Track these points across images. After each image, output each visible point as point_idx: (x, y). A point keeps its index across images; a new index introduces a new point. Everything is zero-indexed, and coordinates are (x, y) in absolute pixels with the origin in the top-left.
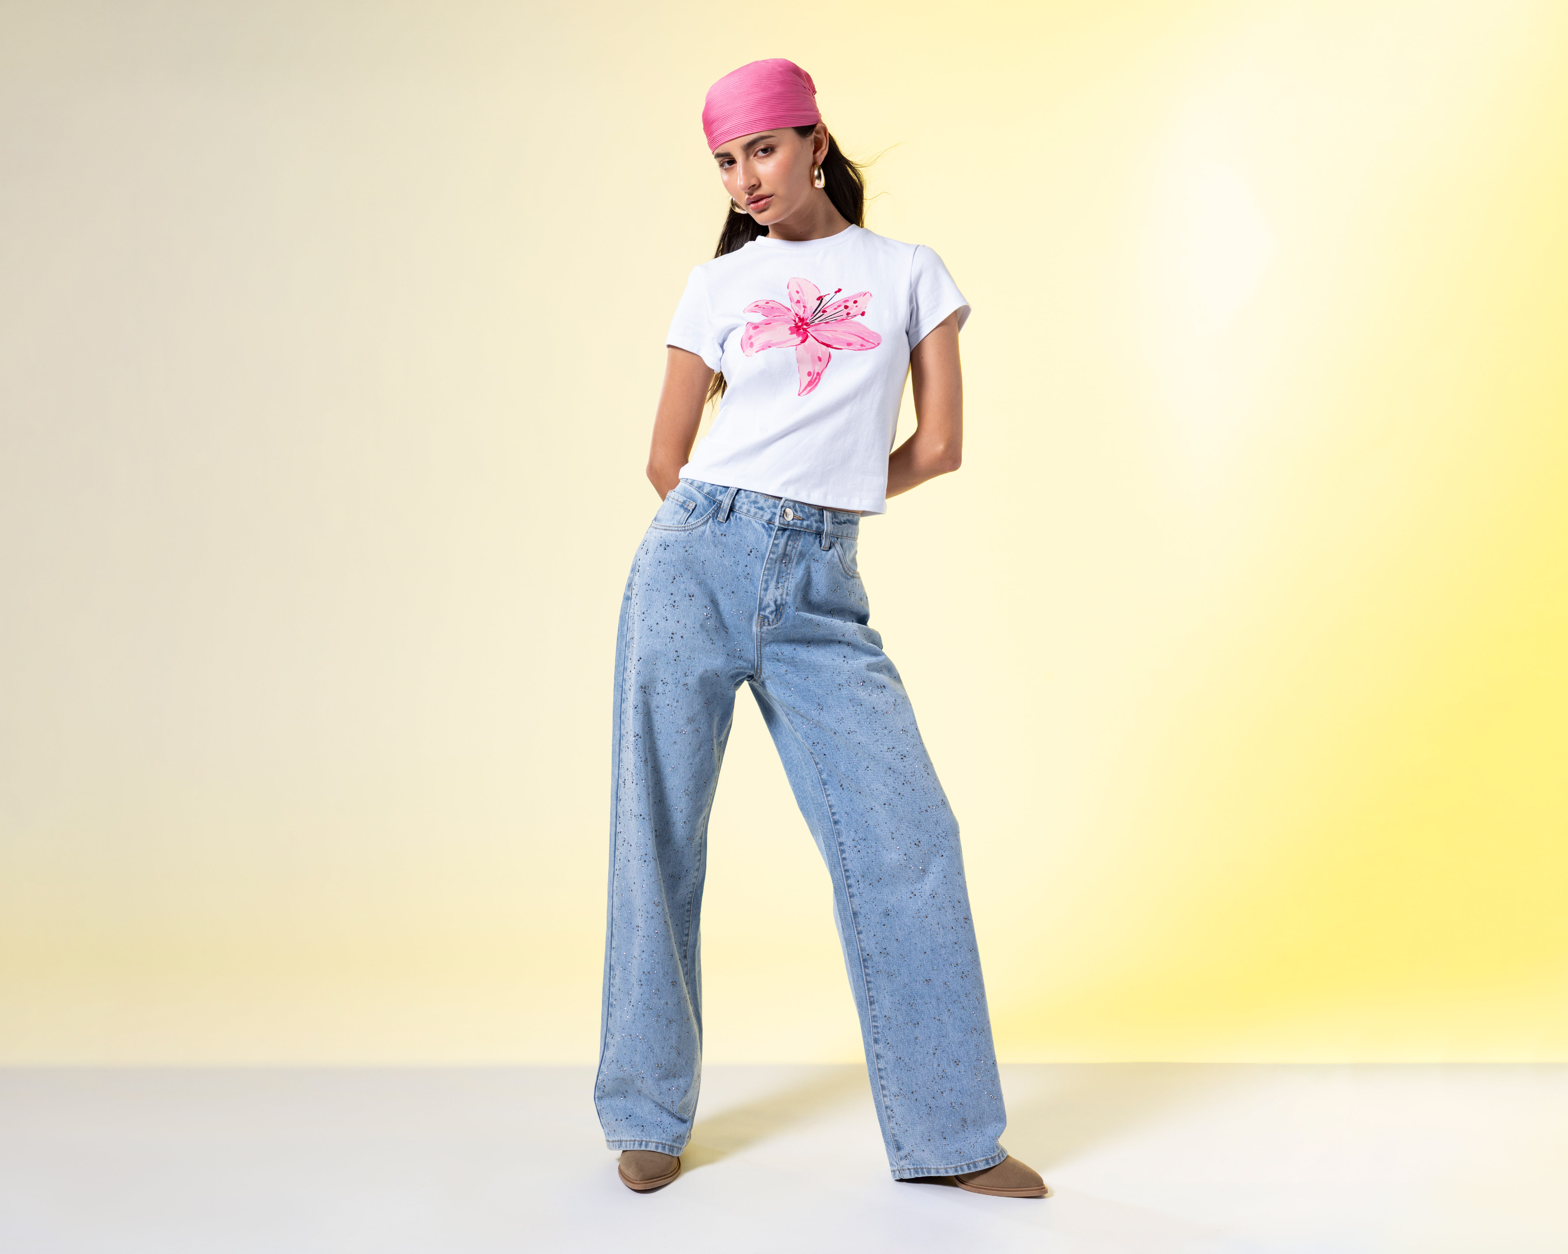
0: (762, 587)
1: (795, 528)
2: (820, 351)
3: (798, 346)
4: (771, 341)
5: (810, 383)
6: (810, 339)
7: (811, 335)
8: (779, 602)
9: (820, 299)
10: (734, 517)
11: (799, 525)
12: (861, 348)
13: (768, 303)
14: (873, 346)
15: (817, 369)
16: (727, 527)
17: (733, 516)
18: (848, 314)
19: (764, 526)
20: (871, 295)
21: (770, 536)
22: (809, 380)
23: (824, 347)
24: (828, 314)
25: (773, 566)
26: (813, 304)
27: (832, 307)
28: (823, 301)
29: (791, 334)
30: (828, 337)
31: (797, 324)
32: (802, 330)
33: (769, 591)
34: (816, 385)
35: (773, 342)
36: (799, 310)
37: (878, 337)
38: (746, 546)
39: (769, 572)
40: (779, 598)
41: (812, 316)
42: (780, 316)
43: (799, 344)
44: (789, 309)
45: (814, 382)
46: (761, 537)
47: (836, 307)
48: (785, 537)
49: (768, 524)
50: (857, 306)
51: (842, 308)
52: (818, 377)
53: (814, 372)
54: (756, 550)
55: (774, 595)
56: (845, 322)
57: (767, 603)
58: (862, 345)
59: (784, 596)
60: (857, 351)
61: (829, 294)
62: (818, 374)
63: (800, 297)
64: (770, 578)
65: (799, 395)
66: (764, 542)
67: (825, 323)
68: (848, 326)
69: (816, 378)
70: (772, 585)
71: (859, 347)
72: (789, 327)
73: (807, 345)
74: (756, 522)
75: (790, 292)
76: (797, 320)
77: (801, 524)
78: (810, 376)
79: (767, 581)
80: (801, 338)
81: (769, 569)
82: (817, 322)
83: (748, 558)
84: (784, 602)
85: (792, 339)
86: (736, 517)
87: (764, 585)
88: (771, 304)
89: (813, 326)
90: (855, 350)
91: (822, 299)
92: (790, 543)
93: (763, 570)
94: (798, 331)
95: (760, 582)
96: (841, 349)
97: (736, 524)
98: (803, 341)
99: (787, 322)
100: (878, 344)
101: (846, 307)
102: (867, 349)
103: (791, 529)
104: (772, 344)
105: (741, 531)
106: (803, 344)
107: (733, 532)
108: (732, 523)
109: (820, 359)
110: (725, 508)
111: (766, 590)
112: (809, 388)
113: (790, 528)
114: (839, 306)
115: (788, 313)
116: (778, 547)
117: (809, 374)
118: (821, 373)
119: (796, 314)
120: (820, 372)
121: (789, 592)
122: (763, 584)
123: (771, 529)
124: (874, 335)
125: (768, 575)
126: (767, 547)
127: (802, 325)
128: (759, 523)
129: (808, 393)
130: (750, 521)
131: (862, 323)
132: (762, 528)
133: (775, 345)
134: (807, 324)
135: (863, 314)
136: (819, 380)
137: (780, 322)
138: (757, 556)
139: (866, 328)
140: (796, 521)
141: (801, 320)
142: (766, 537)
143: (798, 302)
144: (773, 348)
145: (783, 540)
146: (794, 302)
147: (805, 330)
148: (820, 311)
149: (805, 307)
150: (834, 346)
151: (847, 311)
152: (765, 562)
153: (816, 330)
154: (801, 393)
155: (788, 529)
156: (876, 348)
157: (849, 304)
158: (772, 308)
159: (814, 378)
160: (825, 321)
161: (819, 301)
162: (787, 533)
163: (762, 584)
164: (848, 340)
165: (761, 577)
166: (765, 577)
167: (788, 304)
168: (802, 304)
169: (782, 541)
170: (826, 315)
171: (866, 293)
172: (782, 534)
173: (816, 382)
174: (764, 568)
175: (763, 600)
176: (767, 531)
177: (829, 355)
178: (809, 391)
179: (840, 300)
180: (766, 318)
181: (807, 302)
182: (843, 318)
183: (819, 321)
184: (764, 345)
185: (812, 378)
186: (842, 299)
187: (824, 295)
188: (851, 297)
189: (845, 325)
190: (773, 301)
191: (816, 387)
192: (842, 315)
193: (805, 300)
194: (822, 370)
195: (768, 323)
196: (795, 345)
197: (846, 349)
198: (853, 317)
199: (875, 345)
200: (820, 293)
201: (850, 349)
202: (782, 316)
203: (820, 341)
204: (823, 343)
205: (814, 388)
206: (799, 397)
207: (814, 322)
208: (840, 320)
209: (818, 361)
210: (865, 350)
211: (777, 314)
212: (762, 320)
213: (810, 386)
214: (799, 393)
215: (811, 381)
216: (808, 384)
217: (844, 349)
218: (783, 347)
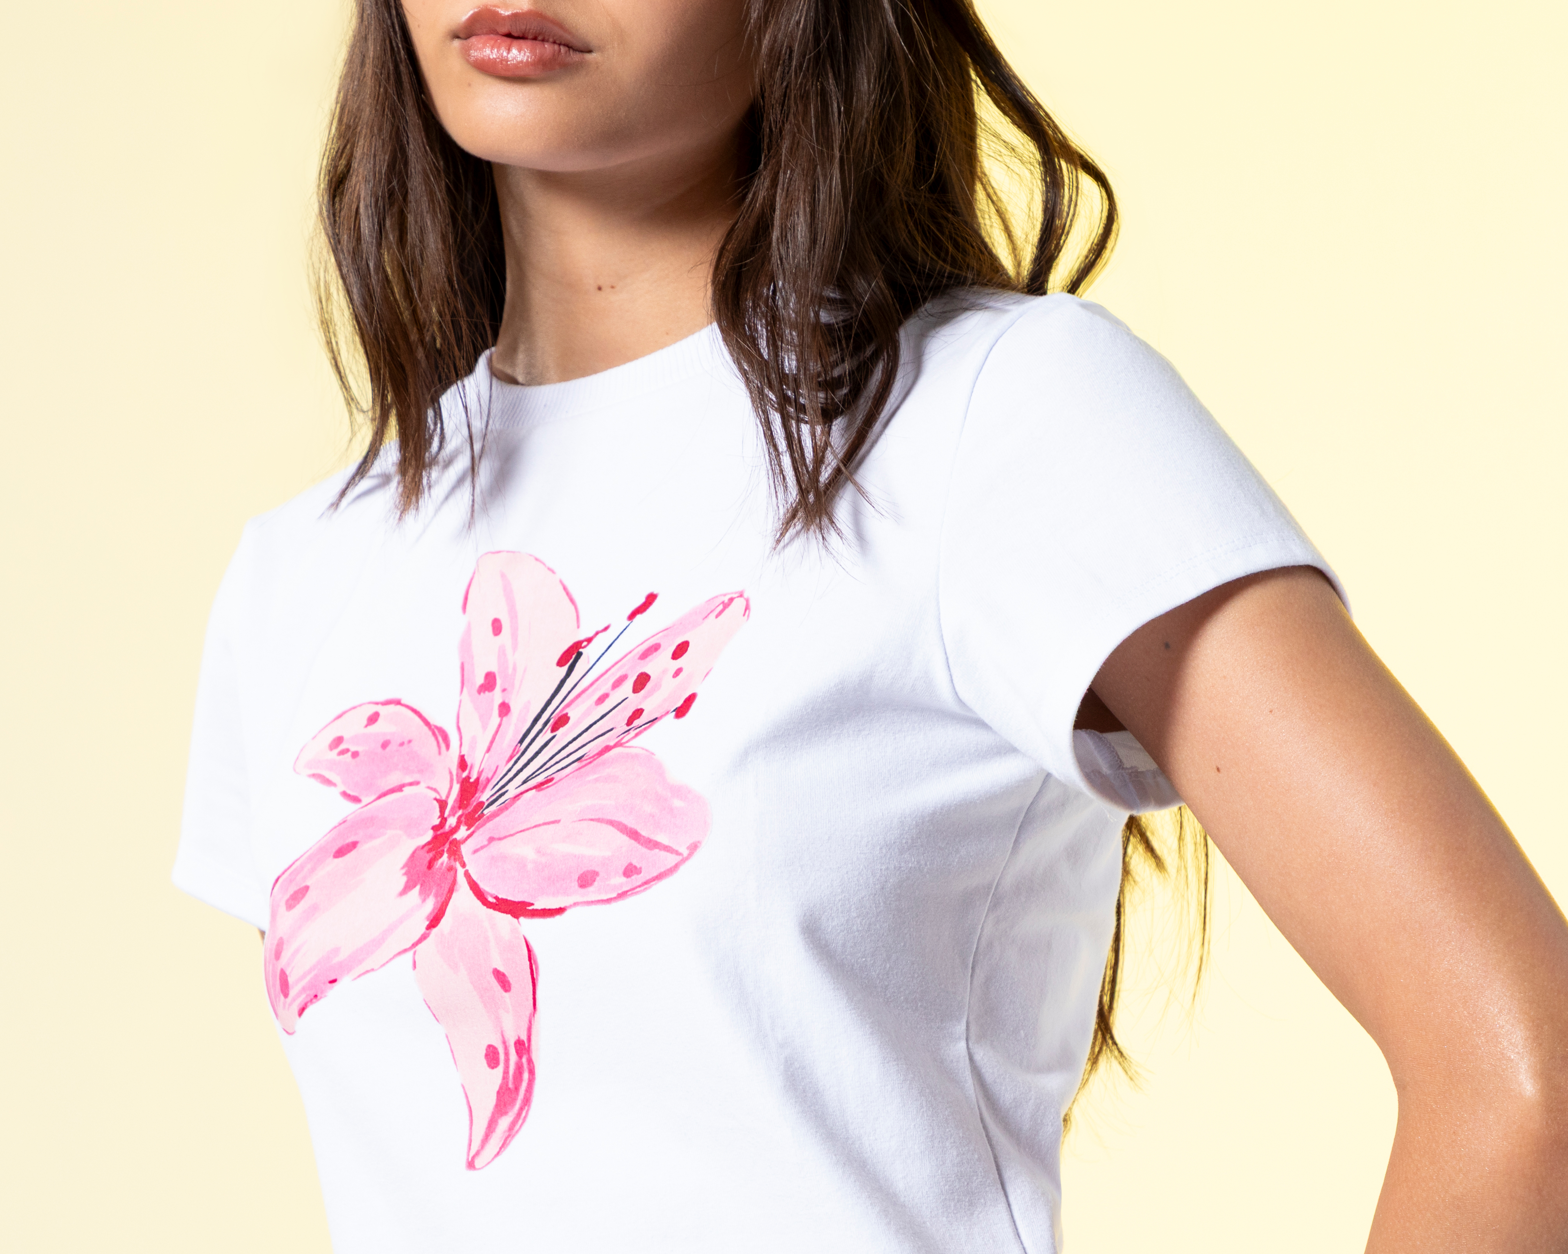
3: (419, 947)
4: (336, 951)
5: (503, 1100)
6: (463, 897)
7: (468, 874)
9: (572, 654)
14: (674, 860)
15: (513, 1032)
20: (747, 608)
22: (499, 1081)
23: (504, 920)
24: (567, 733)
26: (535, 690)
27: (594, 693)
28: (578, 664)
29: (406, 889)
31: (441, 824)
32: (446, 856)
34: (527, 1101)
35: (342, 956)
36: (479, 734)
37: (694, 811)
41: (510, 759)
42: (400, 788)
43: (424, 937)
44: (446, 737)
45: (517, 1089)
47: (609, 685)
50: (677, 672)
51: (627, 688)
52: (524, 1060)
53: (504, 1043)
58: (630, 871)
60: (614, 905)
61: (606, 629)
62: (523, 1047)
63: (502, 652)
65: (471, 1164)
67: (541, 785)
69: (519, 1068)
71: (620, 882)
72: (411, 852)
75: (469, 625)
76: (453, 796)
78: (498, 1064)
80: (430, 906)
82: (513, 788)
85: (402, 923)
88: (384, 725)
89: (491, 818)
90: (608, 901)
91: (579, 655)
94: (431, 864)
96: (560, 911)
98: (437, 919)
99: (411, 826)
100: (694, 847)
101: (641, 683)
102: (648, 883)
104: (340, 965)
109: (506, 979)
112: (504, 1123)
114: (621, 681)
115: (435, 759)
117: (492, 1057)
118: (529, 1038)
119: (462, 764)
120: (524, 1038)
124: (678, 804)
127: (456, 827)
129: (504, 1145)
133: (348, 966)
134: (475, 815)
136: (532, 1072)
137: (389, 832)
141: (468, 790)
143: (488, 683)
146: (472, 684)
147: (456, 851)
149: (504, 710)
150: (538, 905)
151: (635, 702)
153: (493, 841)
154: (477, 1153)
156: (684, 867)
157: (660, 663)
158: (385, 745)
159: (511, 1070)
160: (543, 777)
161: (564, 669)
164: (582, 856)
167: (449, 708)
168: (497, 696)
171: (731, 600)
173: (524, 1085)
177: (529, 951)
178: (507, 1134)
179: (630, 652)
180: (349, 818)
181: (521, 682)
182: (612, 744)
183: (525, 782)
184: (316, 975)
185: (506, 1072)
186: (642, 643)
187: (590, 635)
188: (674, 625)
189: (596, 780)
190: (398, 702)
191: (529, 1106)
192: (612, 730)
193: (515, 669)
194: (526, 1026)
195: (348, 845)
196: (410, 945)
197: (576, 904)
198: (643, 727)
199: (678, 853)
200: (578, 627)
201: (590, 899)
202: (411, 784)
203: (491, 895)
204: (502, 899)
205: (525, 1117)
206: (472, 1173)
207: (507, 791)
208: (591, 755)
209: (501, 991)
210: (642, 888)
211: (394, 779)
212: (331, 831)
213: (506, 1113)
214: (468, 1155)
215: (507, 1085)
216: (497, 1106)
217: (570, 906)
218: (373, 970)
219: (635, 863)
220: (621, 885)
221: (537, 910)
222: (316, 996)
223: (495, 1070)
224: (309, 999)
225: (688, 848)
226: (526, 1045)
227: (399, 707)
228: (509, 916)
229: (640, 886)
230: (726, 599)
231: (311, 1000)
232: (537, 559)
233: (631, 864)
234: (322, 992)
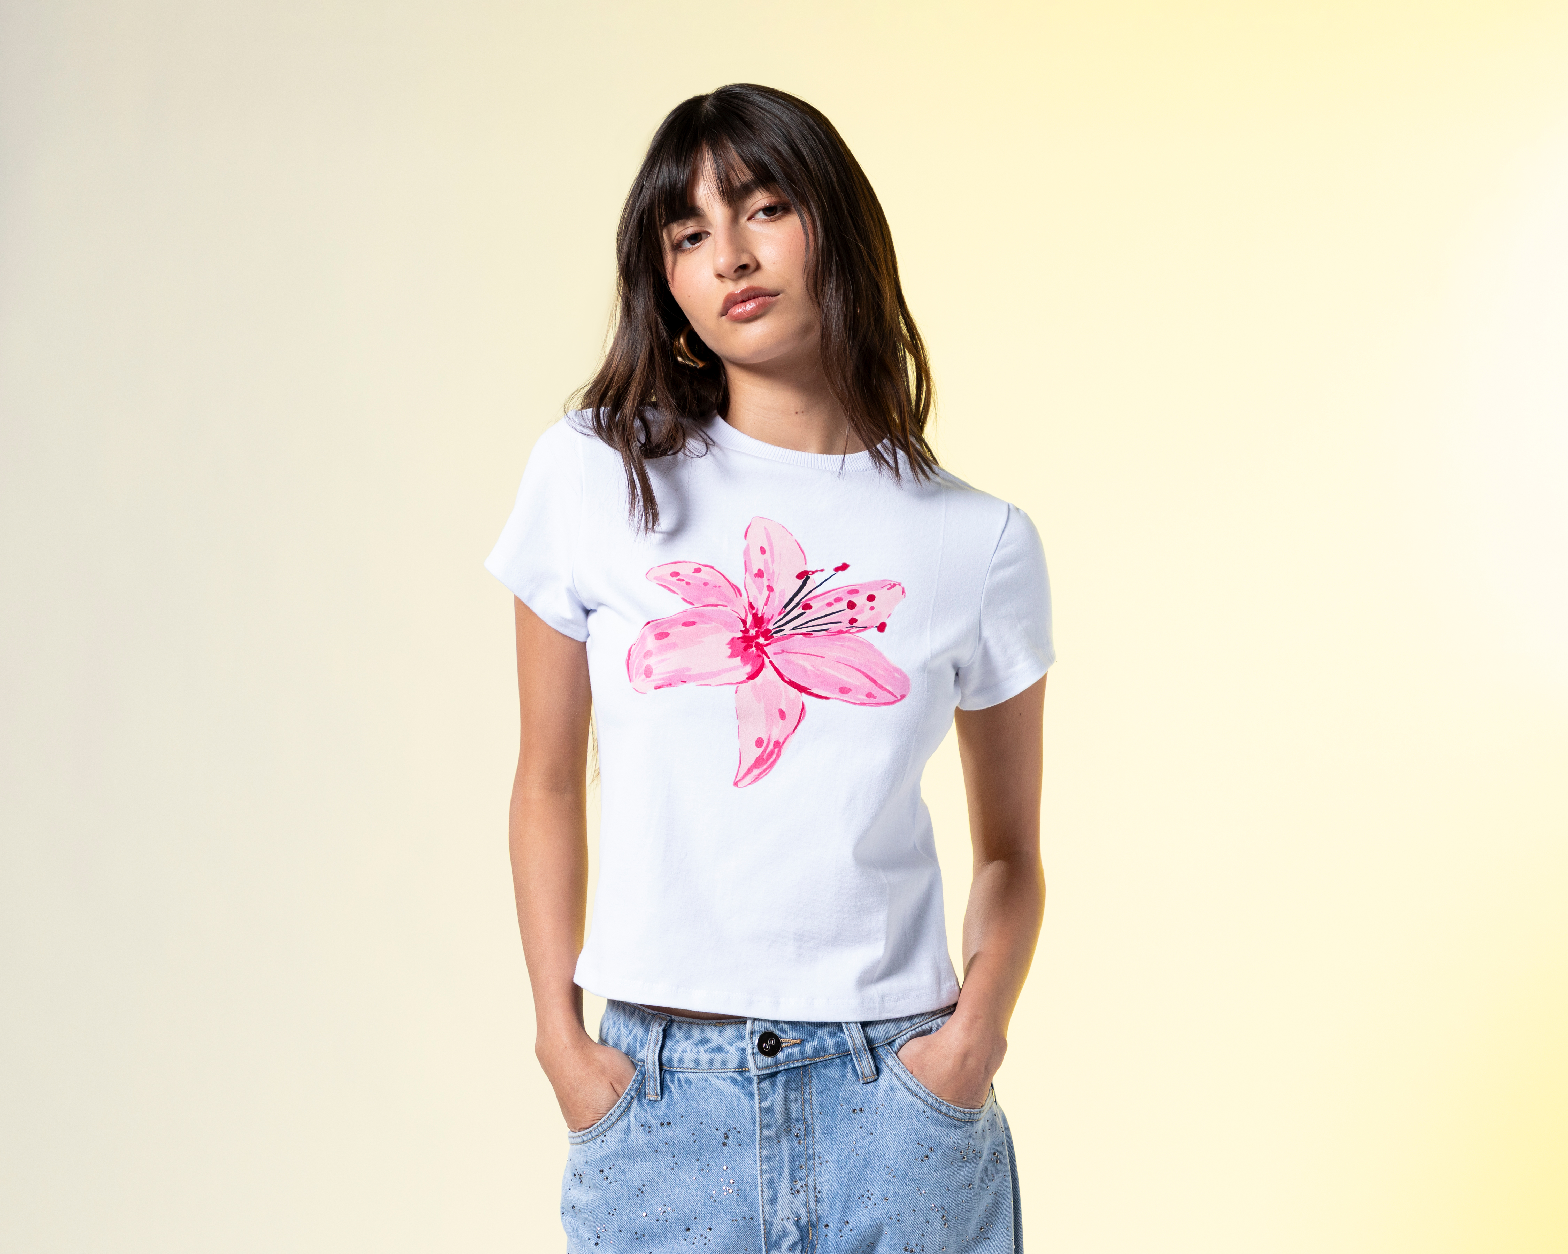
0: (766, 1198)
1: (792, 1066)
2: (784, 698)
3: (741, 685)
4: (689, 669)
5: (759, 762)
6: (768, 672)
7: (771, 662)
8: (804, 1221)
9: (804, 576)
10: (676, 1082)
11: (797, 1055)
12: (866, 700)
13: (698, 571)
14: (892, 699)
15: (777, 734)
16: (668, 1106)
17: (672, 1081)
18: (853, 621)
19: (734, 1081)
20: (903, 592)
21: (751, 1095)
22: (759, 753)
23: (792, 690)
24: (812, 614)
25: (776, 1151)
26: (787, 586)
27: (824, 599)
28: (809, 581)
29: (732, 656)
30: (805, 670)
31: (746, 631)
32: (754, 649)
33: (779, 1202)
34: (771, 766)
35: (691, 673)
36: (758, 595)
37: (904, 681)
38: (714, 1130)
39: (772, 1164)
40: (803, 1212)
41: (780, 614)
42: (717, 606)
43: (743, 682)
44: (739, 591)
45: (767, 760)
46: (735, 1103)
47: (831, 600)
48: (780, 1089)
49: (740, 1073)
50: (872, 608)
51: (843, 605)
52: (776, 750)
53: (769, 740)
54: (735, 1132)
55: (792, 1209)
56: (843, 638)
57: (780, 1227)
58: (869, 695)
59: (812, 1205)
60: (857, 706)
61: (822, 570)
62: (777, 744)
63: (766, 562)
64: (775, 1175)
65: (736, 784)
66: (743, 1111)
67: (804, 634)
68: (849, 647)
69: (772, 752)
70: (784, 1187)
71: (863, 698)
72: (730, 638)
73: (758, 684)
74: (718, 1077)
75: (748, 545)
76: (749, 620)
77: (802, 1052)
78: (761, 746)
79: (771, 1183)
80: (748, 669)
81: (769, 1158)
82: (787, 629)
83: (725, 1152)
84: (814, 1218)
85: (731, 670)
86: (679, 1080)
87: (768, 1193)
88: (704, 575)
89: (778, 640)
90: (855, 704)
91: (808, 578)
92: (793, 1095)
93: (758, 1164)
94: (745, 649)
95: (759, 1189)
96: (826, 698)
97: (683, 1096)
98: (752, 676)
99: (727, 626)
100: (903, 697)
101: (851, 605)
102: (878, 704)
103: (785, 1070)
104: (690, 676)
105: (695, 1105)
106: (751, 681)
107: (681, 1111)
108: (676, 1096)
109: (782, 715)
110: (651, 1071)
111: (773, 1201)
112: (756, 772)
113: (782, 1068)
114: (838, 600)
115: (735, 599)
116: (773, 1114)
117: (759, 743)
118: (784, 742)
119: (751, 606)
120: (781, 741)
121: (819, 1195)
122: (766, 1190)
123: (749, 1080)
124: (897, 675)
125: (771, 1170)
126: (754, 1118)
127: (757, 637)
128: (723, 1079)
129: (754, 781)
130: (706, 1080)
131: (877, 646)
132: (732, 1085)
133: (695, 678)
134: (767, 635)
135: (882, 627)
136: (778, 756)
137: (714, 624)
138: (740, 1141)
139: (884, 658)
140: (789, 1050)
141: (758, 621)
142: (744, 1099)
143: (760, 574)
144: (690, 686)
145: (776, 1096)
146: (751, 572)
147: (760, 647)
148: (798, 604)
149: (770, 589)
150: (814, 691)
151: (851, 613)
152: (758, 1146)
153: (783, 651)
154: (740, 780)
155: (780, 1072)
156: (897, 703)
157: (860, 600)
158: (705, 584)
159: (767, 752)
160: (804, 631)
161: (801, 582)
162: (781, 1079)
163: (762, 1191)
164: (843, 680)
165: (759, 1178)
166: (766, 1176)
167: (738, 577)
168: (765, 582)
169: (777, 1098)
170: (809, 615)
171: (894, 585)
172: (773, 1086)
173: (772, 760)
174: (758, 1159)
175: (771, 1225)
176: (743, 1087)
177: (803, 708)
178: (756, 777)
179: (841, 588)
180: (688, 610)
181: (778, 579)
182: (845, 630)
183: (794, 629)
184: (673, 675)
185: (764, 751)
186: (848, 586)
187: (814, 570)
188: (865, 585)
189: (842, 646)
190: (712, 568)
191: (771, 769)
192: (841, 622)
193: (773, 572)
194: (785, 737)
195: (690, 622)
196: (736, 682)
197: (836, 698)
198: (860, 629)
199: (896, 697)
200: (806, 564)
201: (844, 699)
202: (722, 606)
203: (787, 678)
204: (793, 681)
205: (767, 773)
206: (736, 788)
207: (783, 630)
208: (833, 631)
209: (779, 719)
210: (875, 705)
211: (713, 600)
212: (678, 614)
213: (758, 768)
214: (735, 780)
215: (763, 756)
216: (754, 763)
217: (833, 698)
218: (710, 685)
219: (873, 693)
220: (864, 700)
221: (812, 693)
222: (670, 684)
223: (758, 749)
224: (666, 684)
225: (900, 696)
226: (781, 744)
227: (712, 569)
228: (796, 690)
229: (874, 704)
230: (892, 583)
231: (667, 685)
232: (783, 527)
233: (870, 693)
234: (675, 684)
